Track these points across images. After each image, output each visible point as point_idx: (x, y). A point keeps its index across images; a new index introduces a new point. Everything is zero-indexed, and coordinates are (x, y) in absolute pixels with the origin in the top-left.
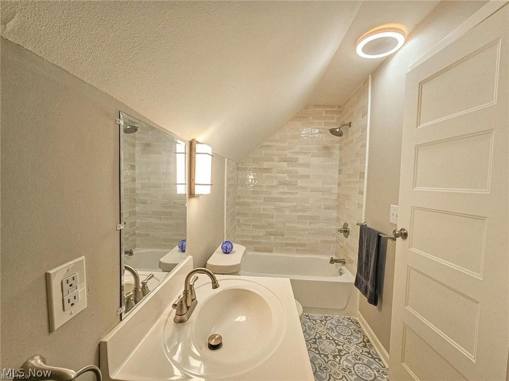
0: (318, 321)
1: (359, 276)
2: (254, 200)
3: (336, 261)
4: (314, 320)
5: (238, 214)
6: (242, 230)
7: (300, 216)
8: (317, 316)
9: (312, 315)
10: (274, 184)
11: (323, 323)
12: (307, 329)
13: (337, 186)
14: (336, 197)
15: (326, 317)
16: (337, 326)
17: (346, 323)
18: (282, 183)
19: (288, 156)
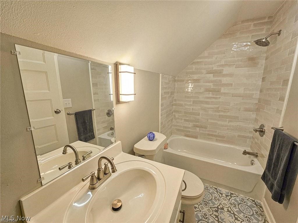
0: (224, 195)
1: (267, 172)
2: (186, 103)
3: (249, 153)
4: (220, 193)
5: (175, 111)
6: (177, 122)
7: (222, 115)
8: (224, 191)
9: (220, 189)
10: (202, 91)
11: (228, 198)
12: (213, 199)
13: (259, 92)
14: (257, 102)
15: (232, 194)
16: (240, 204)
17: (249, 204)
18: (208, 90)
19: (214, 69)
